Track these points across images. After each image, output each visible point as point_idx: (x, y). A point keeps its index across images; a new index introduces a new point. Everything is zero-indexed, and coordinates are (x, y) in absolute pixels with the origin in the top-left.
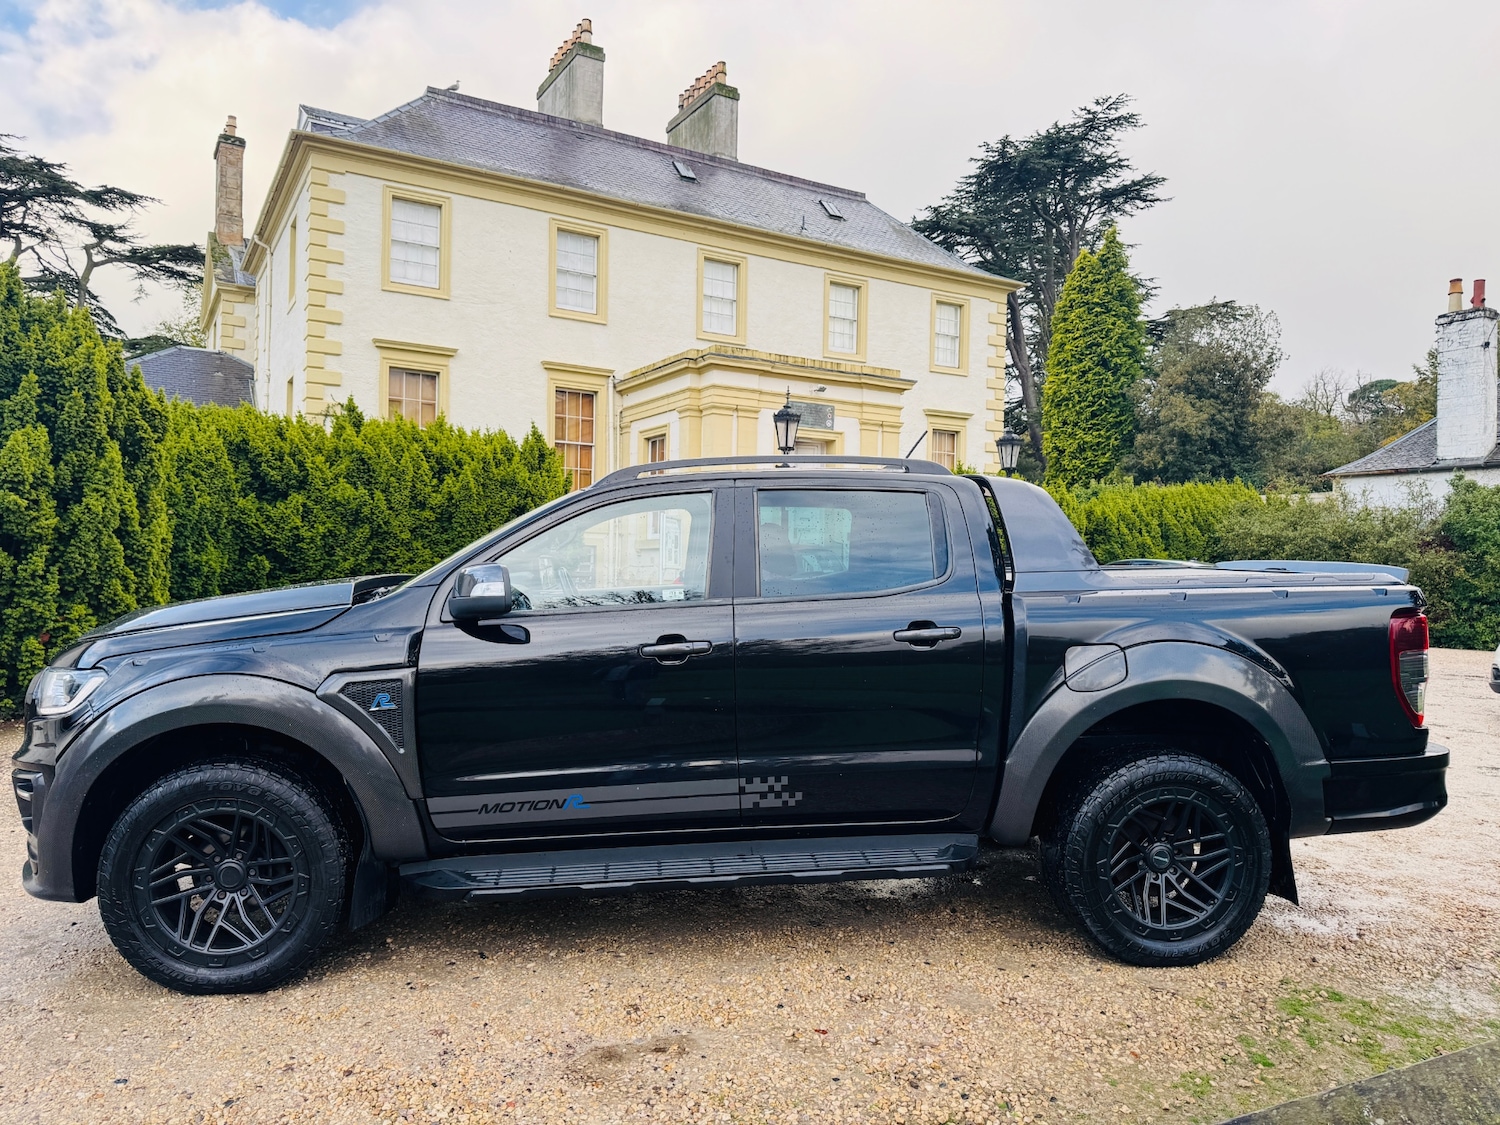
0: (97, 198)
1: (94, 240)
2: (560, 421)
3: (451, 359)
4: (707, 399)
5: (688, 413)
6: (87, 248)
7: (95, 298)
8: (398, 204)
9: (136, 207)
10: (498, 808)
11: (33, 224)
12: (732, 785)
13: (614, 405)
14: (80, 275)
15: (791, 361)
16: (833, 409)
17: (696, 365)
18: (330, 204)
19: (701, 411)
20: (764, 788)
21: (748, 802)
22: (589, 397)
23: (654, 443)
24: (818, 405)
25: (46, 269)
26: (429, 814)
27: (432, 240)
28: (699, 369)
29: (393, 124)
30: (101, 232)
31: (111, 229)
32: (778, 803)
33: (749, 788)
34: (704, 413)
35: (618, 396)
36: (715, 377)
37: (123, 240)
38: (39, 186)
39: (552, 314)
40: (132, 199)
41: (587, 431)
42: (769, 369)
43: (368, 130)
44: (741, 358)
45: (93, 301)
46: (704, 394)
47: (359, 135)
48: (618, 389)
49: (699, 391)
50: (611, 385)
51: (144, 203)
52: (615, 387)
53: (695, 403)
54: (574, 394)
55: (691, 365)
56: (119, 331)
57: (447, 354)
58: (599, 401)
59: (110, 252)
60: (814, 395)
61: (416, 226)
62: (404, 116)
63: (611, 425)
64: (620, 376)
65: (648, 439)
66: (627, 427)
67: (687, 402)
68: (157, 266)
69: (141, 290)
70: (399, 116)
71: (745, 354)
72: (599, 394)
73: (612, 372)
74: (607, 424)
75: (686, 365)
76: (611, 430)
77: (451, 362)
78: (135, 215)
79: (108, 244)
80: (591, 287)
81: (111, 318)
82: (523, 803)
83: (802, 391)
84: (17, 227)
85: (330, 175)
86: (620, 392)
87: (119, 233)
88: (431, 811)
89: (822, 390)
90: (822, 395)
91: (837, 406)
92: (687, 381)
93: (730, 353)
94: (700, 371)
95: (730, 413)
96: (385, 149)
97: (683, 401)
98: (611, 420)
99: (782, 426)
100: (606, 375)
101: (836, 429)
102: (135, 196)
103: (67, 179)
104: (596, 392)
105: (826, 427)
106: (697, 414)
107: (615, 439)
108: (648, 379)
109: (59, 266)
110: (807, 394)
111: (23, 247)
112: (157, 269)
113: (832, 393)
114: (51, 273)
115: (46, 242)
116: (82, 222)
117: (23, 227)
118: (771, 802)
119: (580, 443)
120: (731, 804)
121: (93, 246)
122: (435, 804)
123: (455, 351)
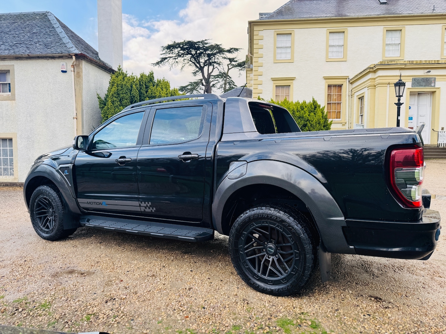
0: (229, 51)
1: (230, 63)
2: (329, 96)
3: (294, 81)
4: (378, 81)
5: (370, 87)
6: (228, 65)
7: (230, 78)
8: (278, 36)
9: (238, 51)
10: (90, 203)
11: (217, 61)
12: (137, 203)
13: (349, 88)
14: (226, 72)
15: (414, 62)
16: (435, 79)
17: (373, 70)
18: (259, 40)
19: (375, 86)
20: (145, 205)
21: (143, 209)
22: (340, 86)
23: (361, 99)
24: (428, 78)
25: (220, 72)
26: (78, 203)
27: (289, 45)
28: (374, 71)
29: (280, 12)
30: (231, 60)
31: (233, 59)
32: (149, 210)
33: (142, 205)
34: (376, 87)
35: (350, 85)
36: (380, 73)
37: (236, 61)
38: (217, 51)
39: (327, 61)
40: (237, 50)
41: (339, 97)
42: (404, 67)
43: (271, 16)
44: (391, 64)
45: (230, 79)
46: (376, 80)
47: (268, 18)
48: (350, 82)
49: (375, 79)
50: (348, 81)
51: (240, 50)
52: (349, 82)
53: (372, 83)
54: (335, 86)
55: (371, 70)
56: (236, 86)
57: (292, 79)
58: (343, 88)
59: (233, 65)
60: (426, 74)
61: (284, 41)
62: (283, 8)
63: (348, 95)
64: (350, 78)
65: (359, 98)
66: (353, 95)
67: (370, 83)
68: (243, 67)
69: (240, 74)
70: (282, 9)
71: (393, 63)
72: (343, 85)
73: (348, 76)
74: (346, 95)
75: (369, 70)
76: (348, 96)
77: (294, 82)
78: (238, 54)
79: (233, 63)
80: (341, 49)
81: (234, 83)
82: (95, 202)
83: (421, 73)
84: (213, 62)
85: (259, 31)
86: (351, 83)
87: (235, 60)
88: (79, 202)
89: (429, 72)
90: (429, 74)
91: (437, 77)
92: (371, 76)
93: (386, 63)
94: (375, 72)
95: (386, 85)
96: (277, 20)
97: (369, 83)
98: (347, 93)
99: (397, 88)
100: (345, 78)
101: (436, 86)
102: (238, 49)
103: (222, 48)
104: (342, 84)
105: (431, 86)
106: (374, 87)
107: (349, 99)
108: (358, 77)
109: (222, 71)
110: (423, 74)
111: (215, 67)
112: (244, 68)
113: (433, 72)
114: (221, 73)
115: (220, 65)
116: (227, 58)
117: (215, 62)
118: (147, 210)
119: (336, 102)
120: (138, 209)
121: (229, 64)
122: (79, 200)
123: (295, 78)
